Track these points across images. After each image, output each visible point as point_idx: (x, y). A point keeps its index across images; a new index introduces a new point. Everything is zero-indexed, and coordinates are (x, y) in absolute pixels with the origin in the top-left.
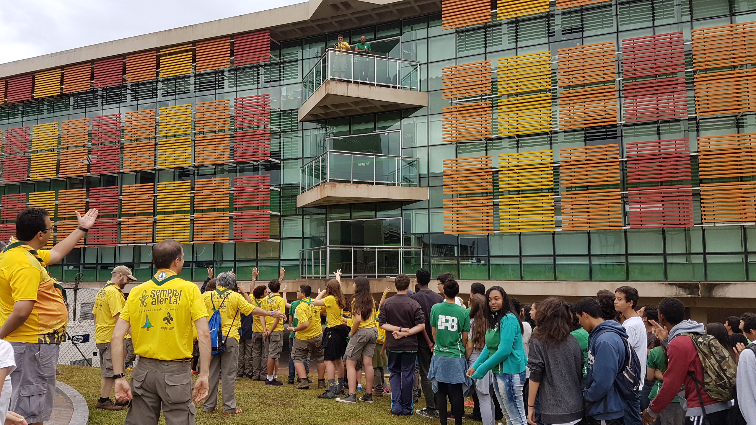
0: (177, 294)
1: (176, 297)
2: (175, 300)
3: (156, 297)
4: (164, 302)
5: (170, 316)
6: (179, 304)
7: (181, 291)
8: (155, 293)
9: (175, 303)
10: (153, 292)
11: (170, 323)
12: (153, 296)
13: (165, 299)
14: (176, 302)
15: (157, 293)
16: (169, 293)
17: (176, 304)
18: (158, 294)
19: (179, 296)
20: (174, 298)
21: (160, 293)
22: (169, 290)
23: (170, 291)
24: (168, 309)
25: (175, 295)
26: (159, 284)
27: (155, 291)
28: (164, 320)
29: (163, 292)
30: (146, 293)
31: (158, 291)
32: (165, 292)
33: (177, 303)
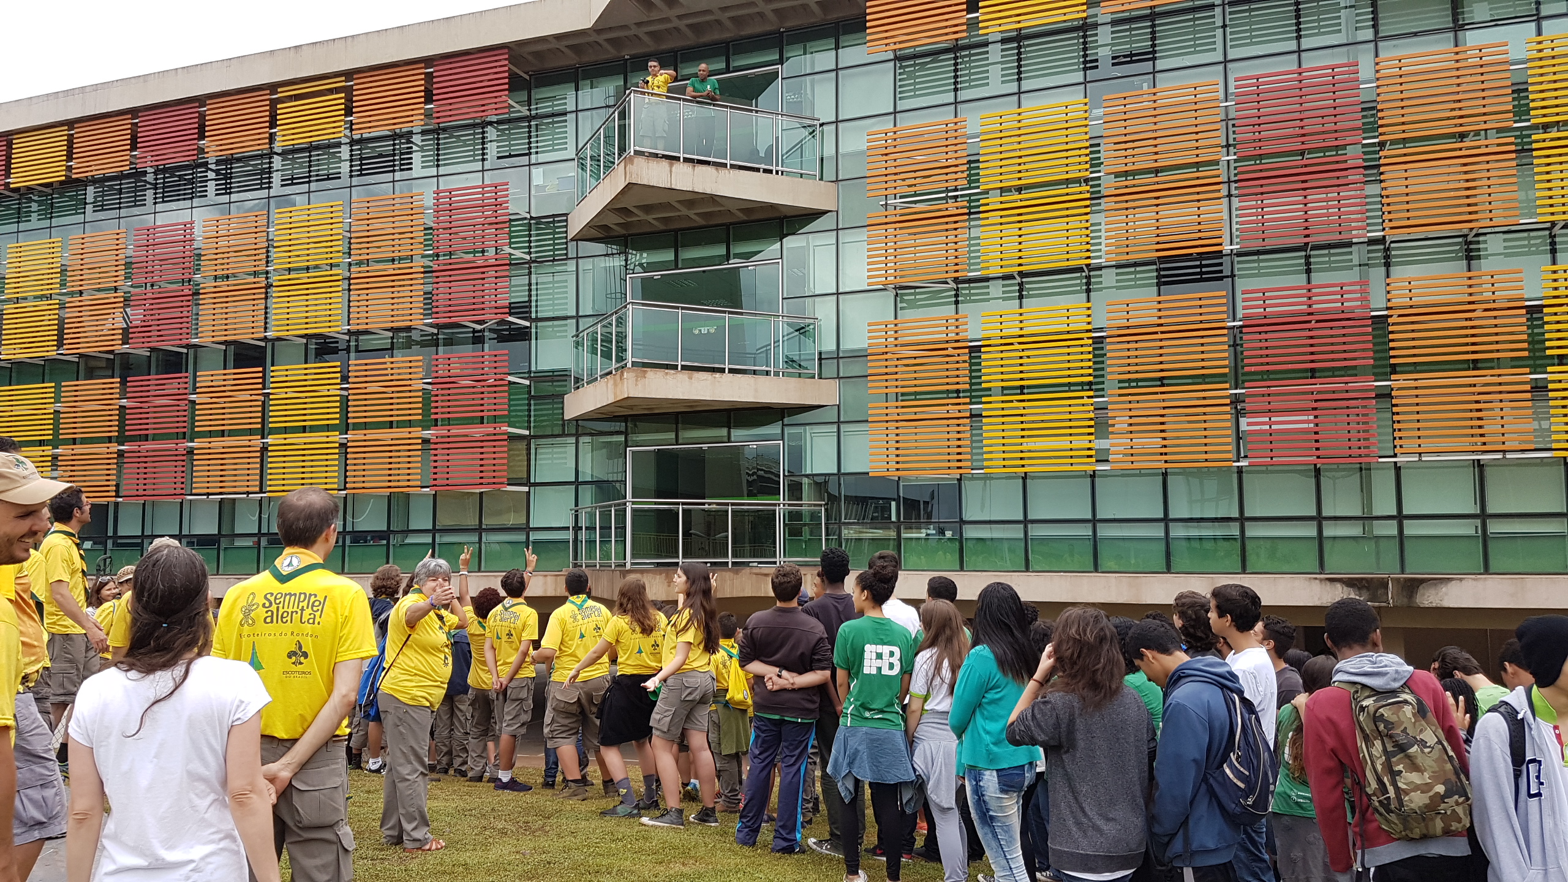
0: (317, 603)
1: (315, 609)
2: (312, 616)
3: (274, 608)
4: (289, 618)
5: (300, 647)
6: (319, 623)
7: (326, 597)
8: (272, 599)
9: (311, 621)
10: (269, 596)
11: (301, 663)
12: (267, 604)
13: (292, 612)
14: (314, 619)
15: (276, 599)
16: (302, 599)
17: (314, 623)
18: (278, 601)
19: (320, 608)
20: (309, 611)
21: (282, 600)
22: (300, 594)
23: (303, 596)
24: (298, 635)
25: (313, 606)
26: (283, 579)
27: (272, 594)
28: (290, 656)
29: (288, 597)
30: (254, 598)
31: (279, 596)
32: (293, 597)
33: (316, 622)
